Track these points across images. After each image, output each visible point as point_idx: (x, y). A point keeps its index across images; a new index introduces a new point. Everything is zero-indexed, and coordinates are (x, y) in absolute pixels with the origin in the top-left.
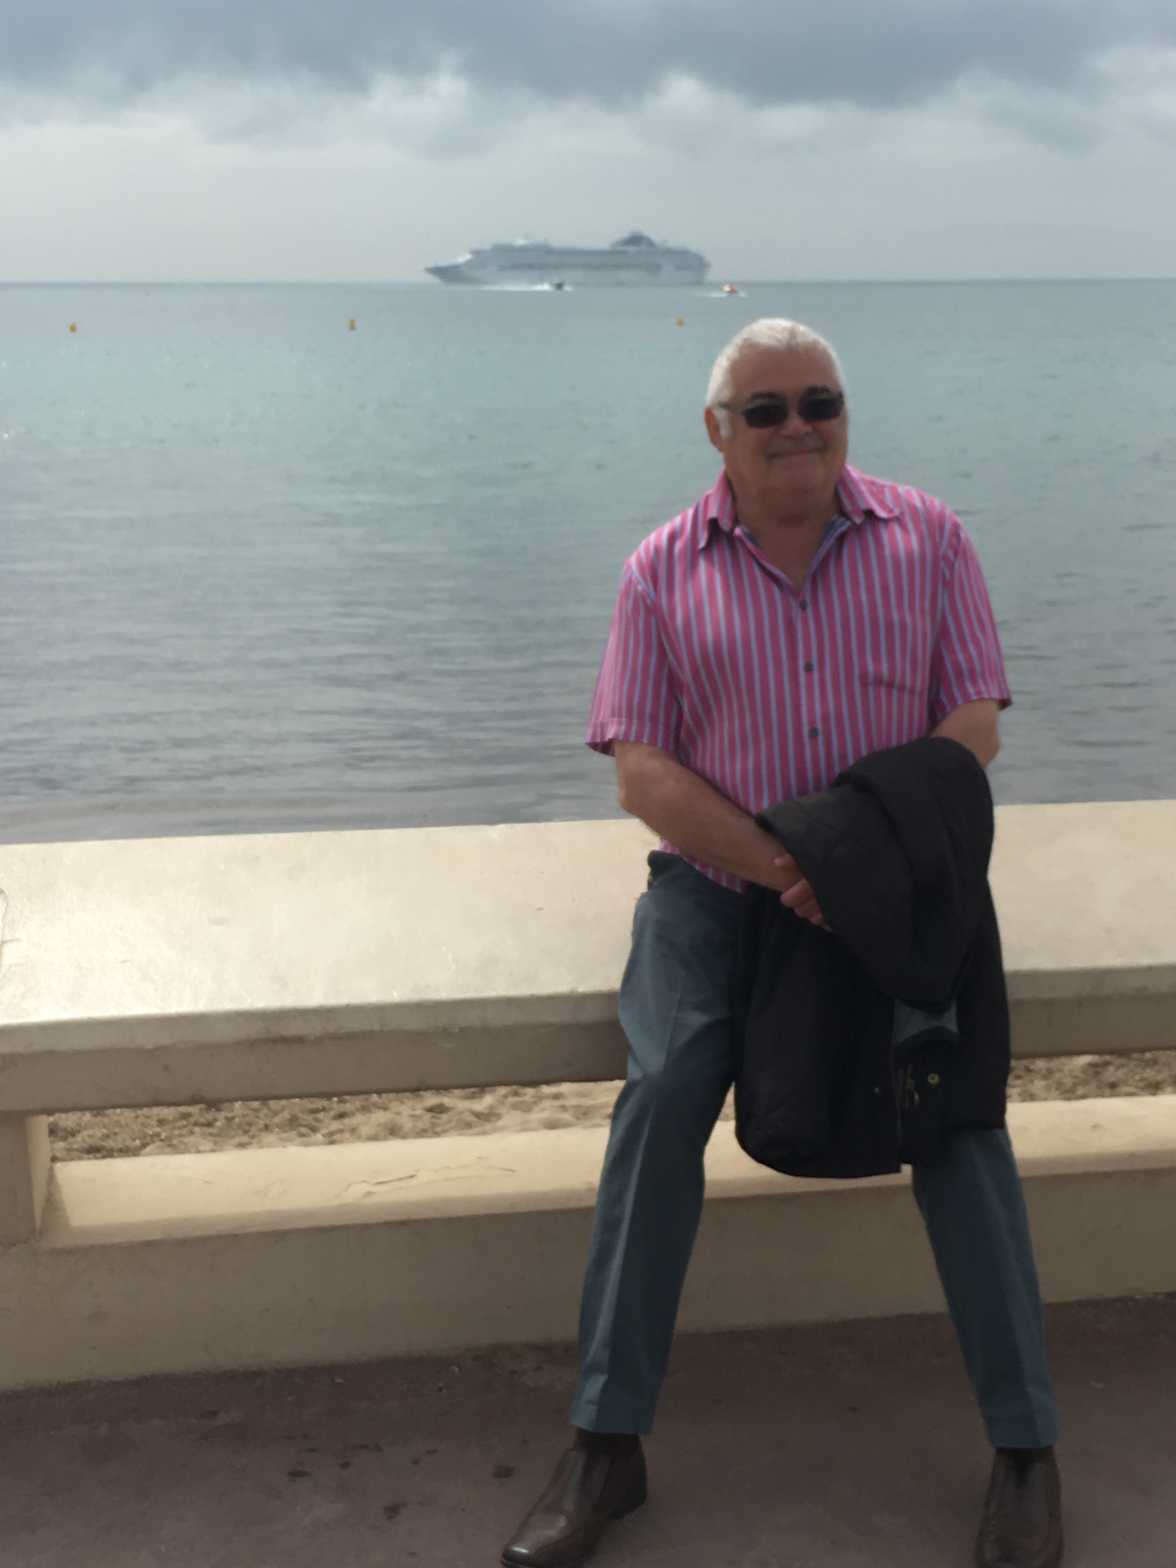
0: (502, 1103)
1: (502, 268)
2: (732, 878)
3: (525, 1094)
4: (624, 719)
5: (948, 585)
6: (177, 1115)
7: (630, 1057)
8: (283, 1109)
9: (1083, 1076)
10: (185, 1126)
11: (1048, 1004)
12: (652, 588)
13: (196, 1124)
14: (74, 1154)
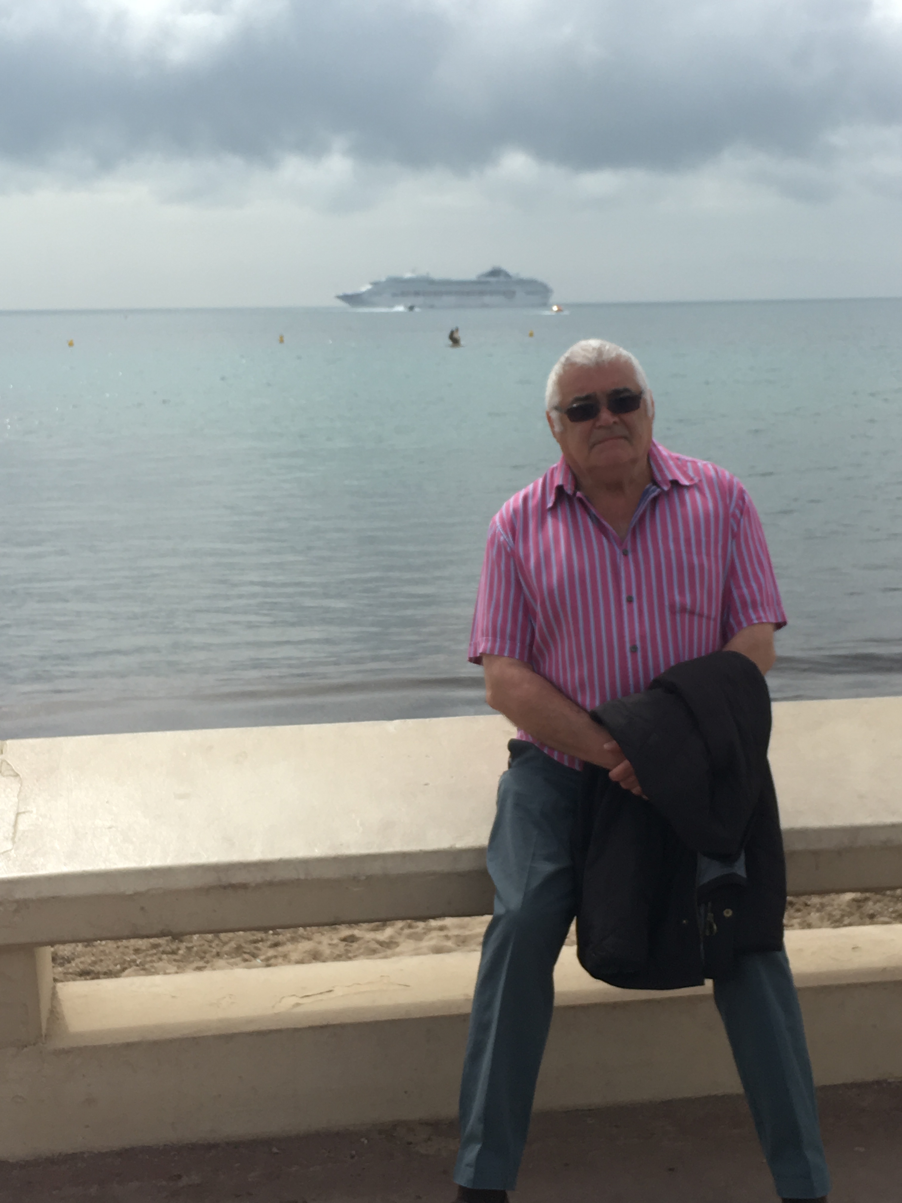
0: (400, 934)
1: (394, 295)
2: (572, 759)
3: (417, 927)
4: (490, 638)
5: (736, 536)
6: (149, 945)
7: (496, 897)
8: (231, 940)
9: (848, 909)
10: (155, 954)
11: (816, 853)
12: (511, 539)
13: (164, 952)
14: (69, 976)
